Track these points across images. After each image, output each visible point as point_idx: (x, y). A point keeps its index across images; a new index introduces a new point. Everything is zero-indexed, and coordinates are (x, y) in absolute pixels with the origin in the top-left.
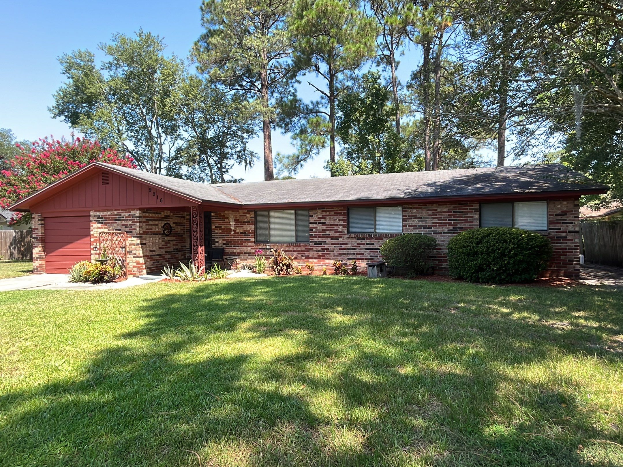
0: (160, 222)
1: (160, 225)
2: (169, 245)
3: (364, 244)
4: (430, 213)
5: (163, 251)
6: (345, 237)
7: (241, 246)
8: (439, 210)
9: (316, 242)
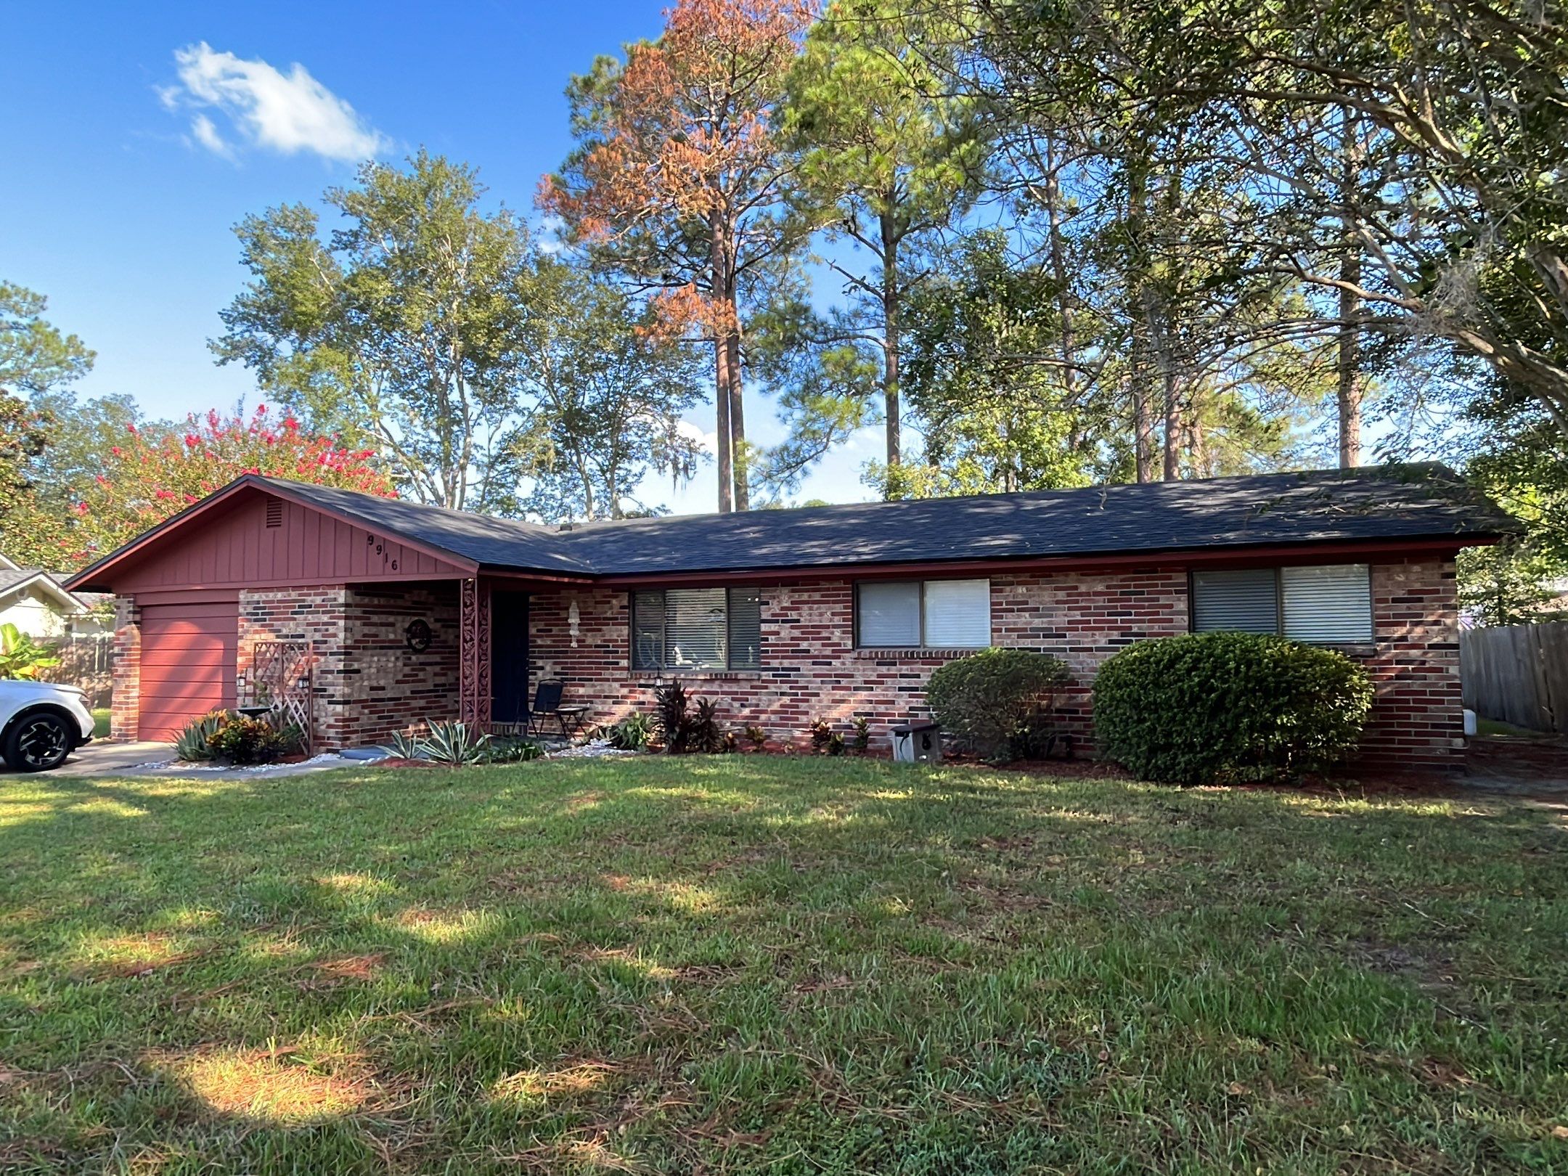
0: (400, 618)
1: (398, 625)
2: (421, 675)
3: (894, 676)
4: (1061, 595)
5: (407, 689)
6: (848, 657)
7: (597, 680)
8: (1083, 588)
9: (777, 669)
